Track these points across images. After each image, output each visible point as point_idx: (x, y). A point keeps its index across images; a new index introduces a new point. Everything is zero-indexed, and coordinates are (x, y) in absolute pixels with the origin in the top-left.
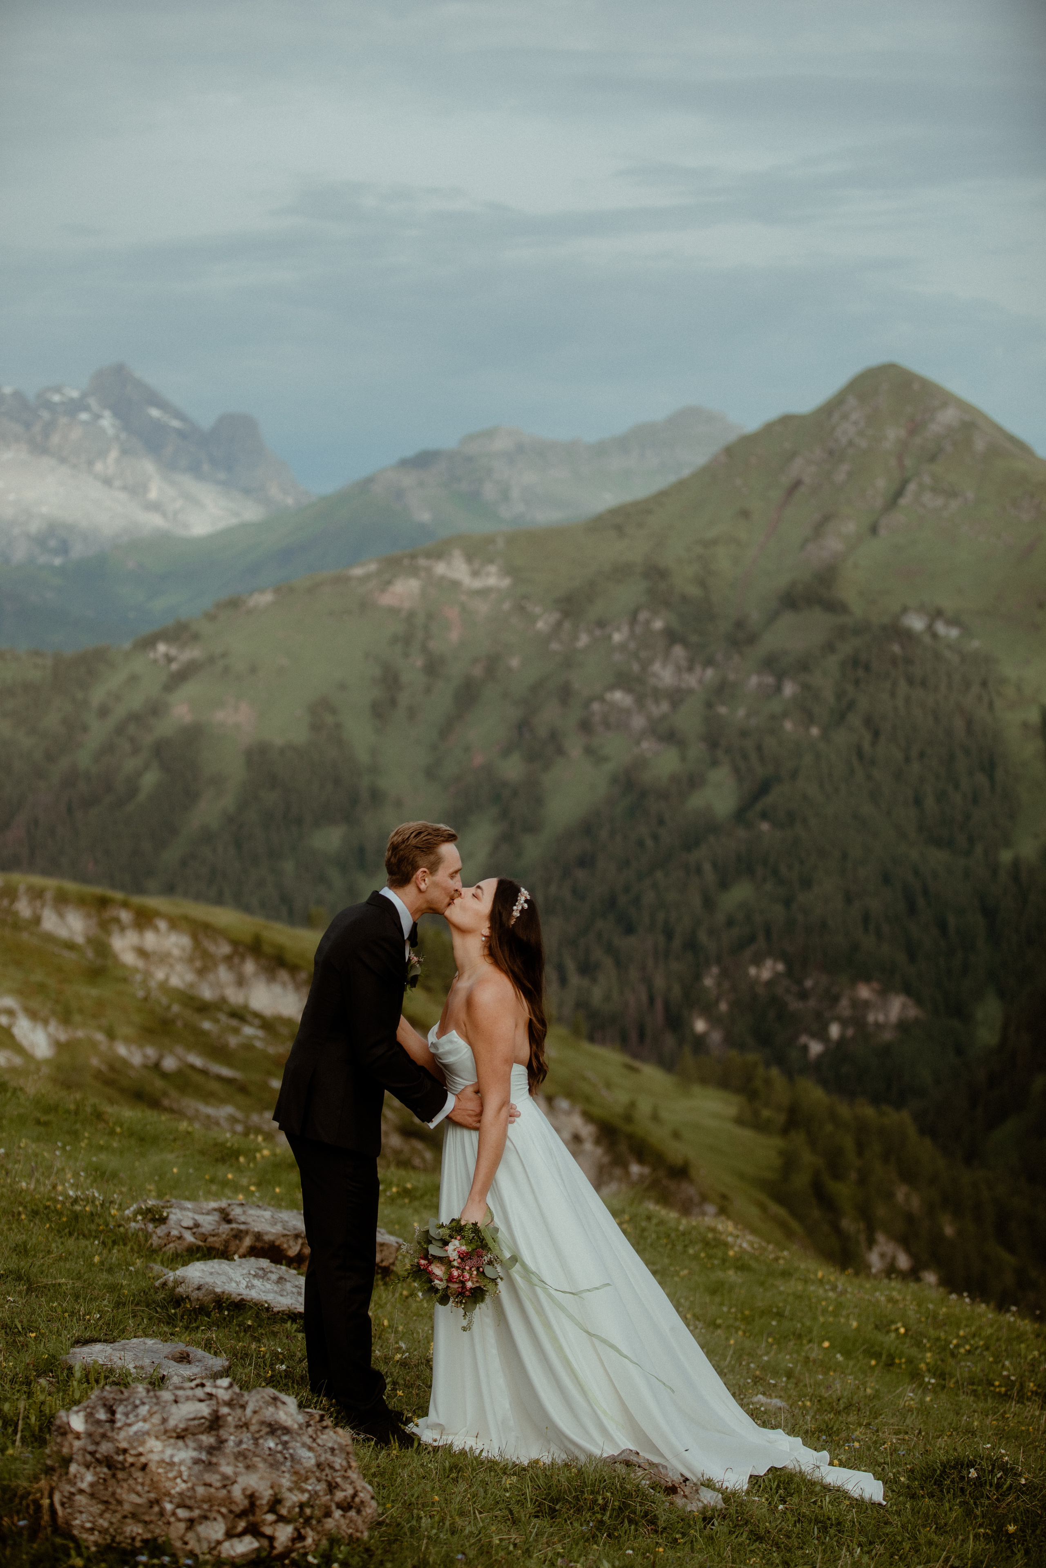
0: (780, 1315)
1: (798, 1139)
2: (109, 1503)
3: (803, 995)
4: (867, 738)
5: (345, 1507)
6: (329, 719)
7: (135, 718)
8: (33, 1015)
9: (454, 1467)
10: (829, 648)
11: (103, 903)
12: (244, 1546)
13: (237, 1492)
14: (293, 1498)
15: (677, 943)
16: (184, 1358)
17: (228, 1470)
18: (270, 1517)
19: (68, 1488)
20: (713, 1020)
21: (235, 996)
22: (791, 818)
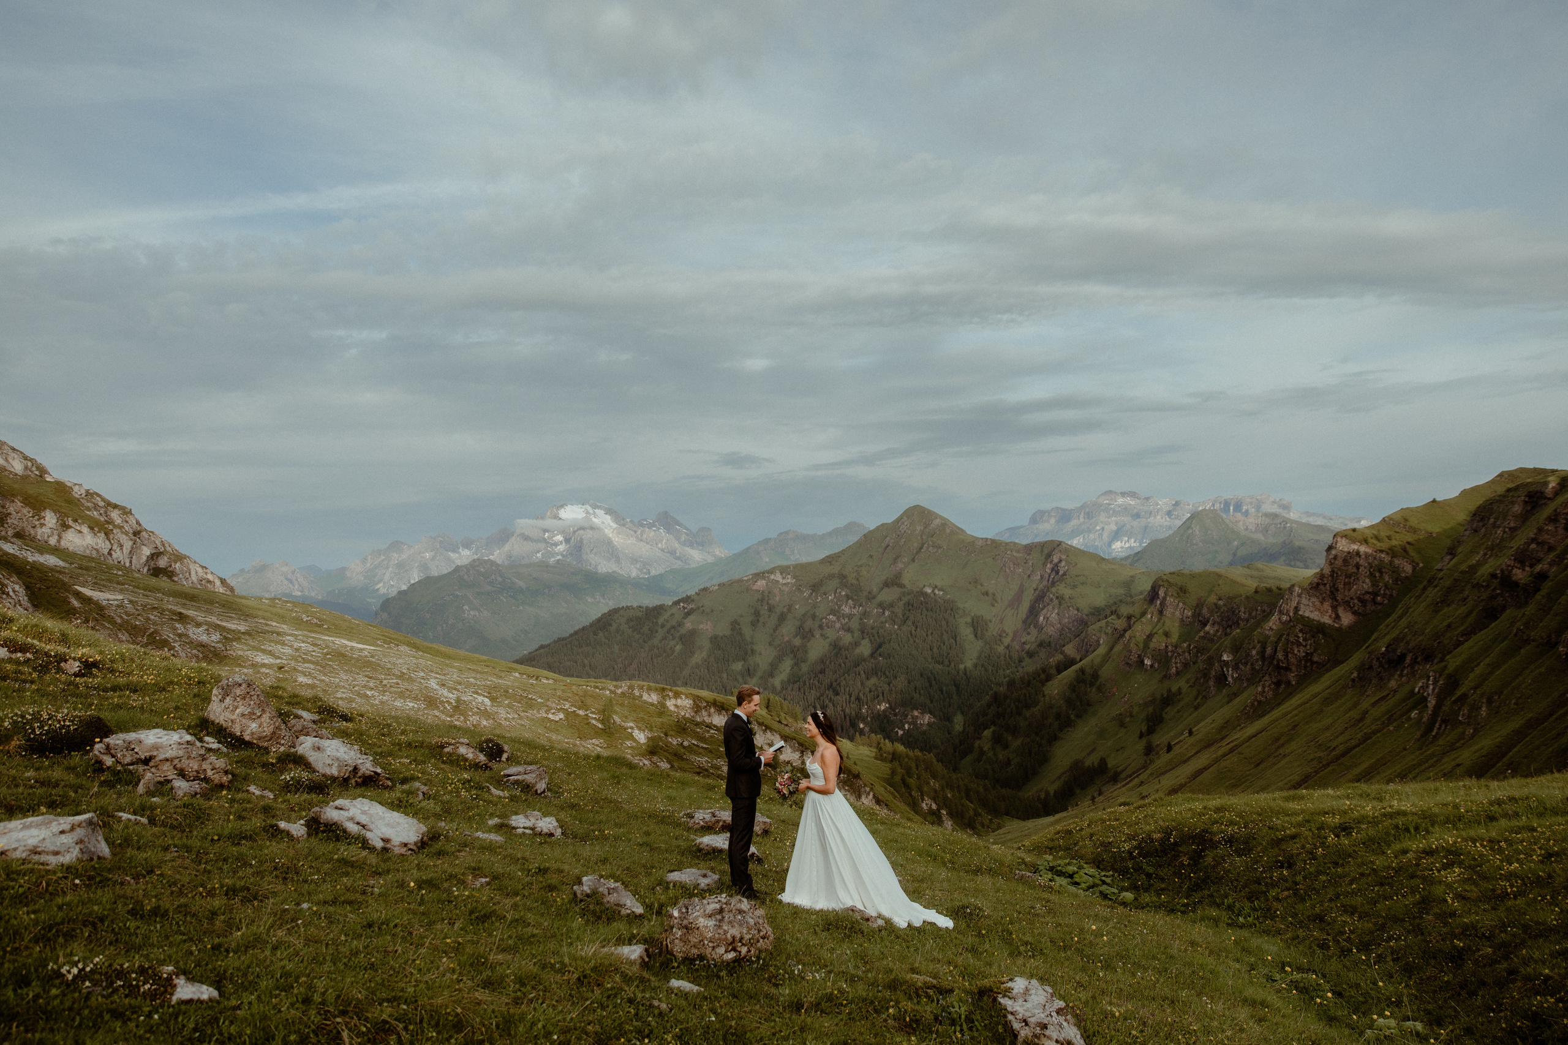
0: (897, 841)
1: (896, 764)
2: (686, 942)
3: (896, 715)
4: (914, 628)
5: (763, 938)
6: (737, 627)
7: (673, 627)
8: (640, 729)
9: (795, 913)
10: (900, 599)
11: (663, 690)
12: (731, 955)
13: (729, 936)
14: (747, 937)
15: (853, 698)
16: (705, 876)
17: (726, 928)
18: (740, 944)
19: (672, 937)
20: (866, 724)
21: (707, 720)
22: (889, 656)
